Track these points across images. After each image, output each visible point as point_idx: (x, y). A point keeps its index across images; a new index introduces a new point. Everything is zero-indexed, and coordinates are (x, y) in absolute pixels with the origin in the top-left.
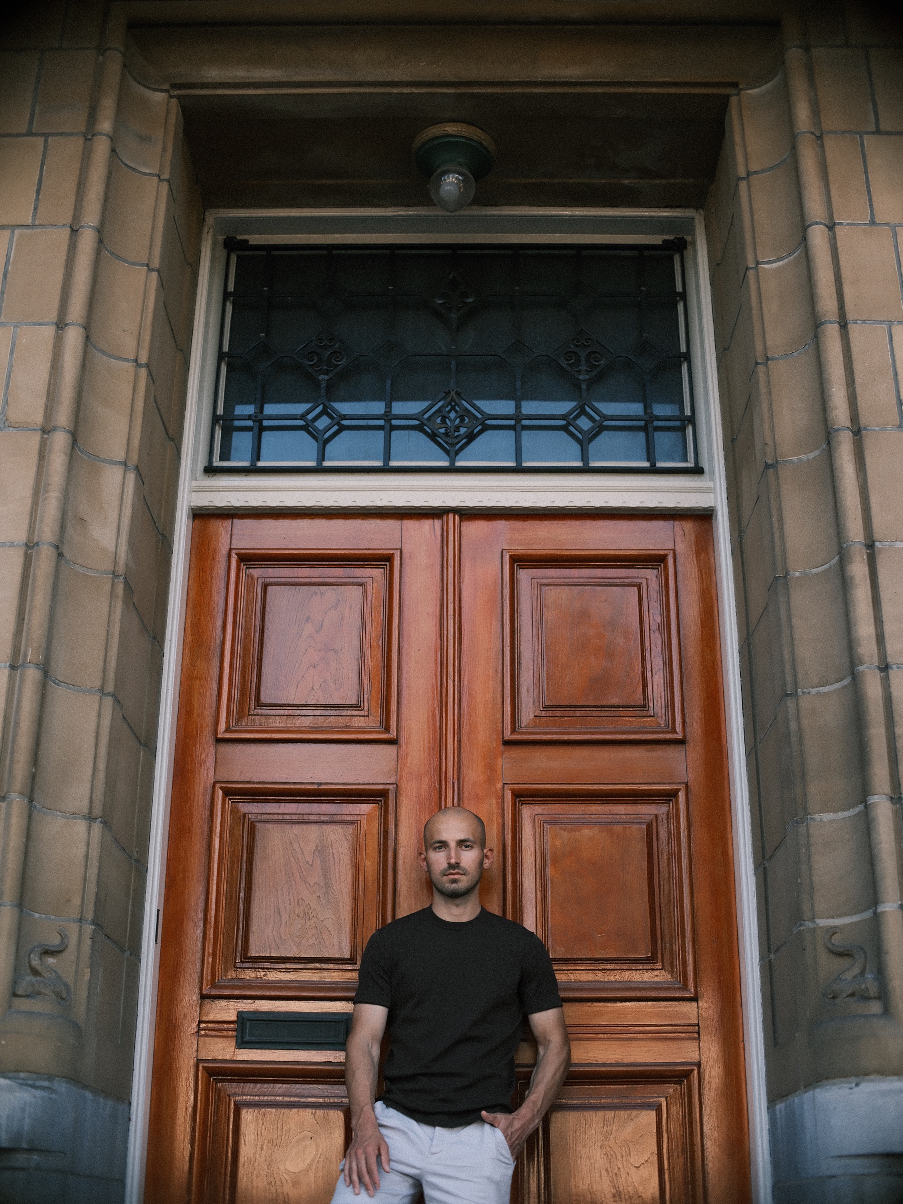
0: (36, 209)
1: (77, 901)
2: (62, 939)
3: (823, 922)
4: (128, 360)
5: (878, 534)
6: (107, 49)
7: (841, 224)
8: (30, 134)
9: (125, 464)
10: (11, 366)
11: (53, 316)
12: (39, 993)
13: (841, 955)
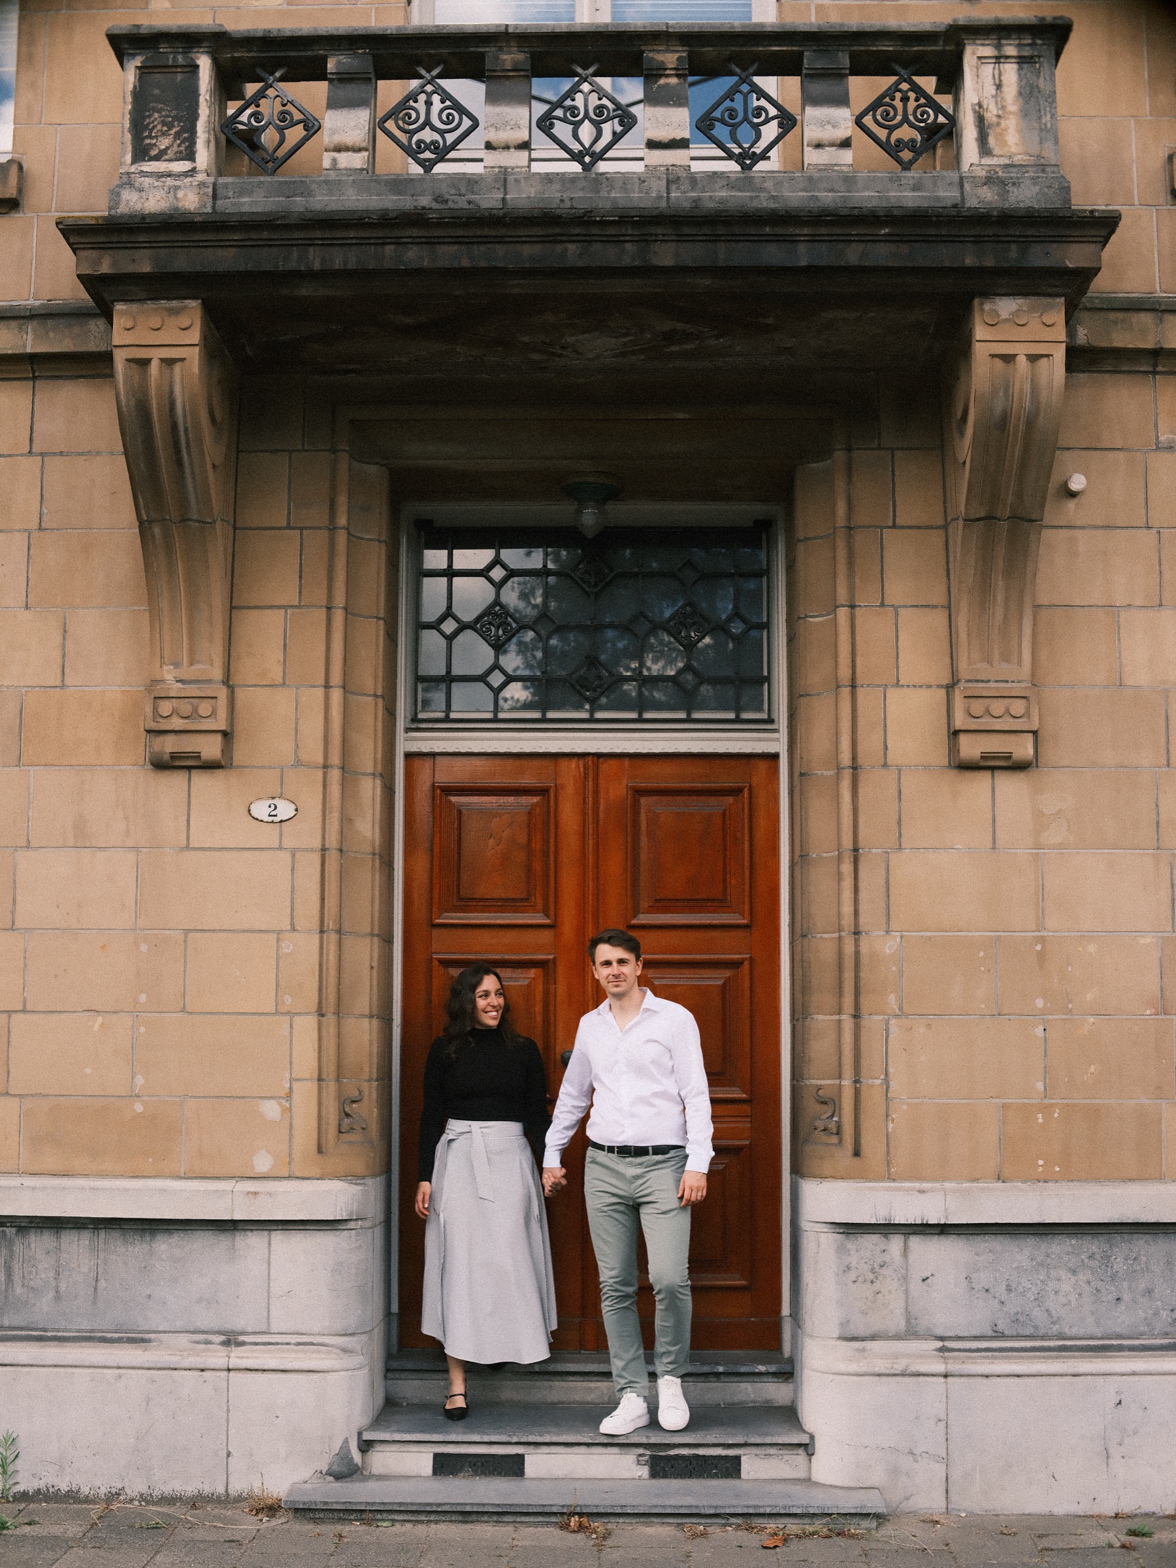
0: (300, 592)
1: (366, 1069)
2: (360, 1092)
3: (814, 1082)
4: (369, 695)
5: (861, 844)
6: (338, 451)
7: (860, 606)
8: (289, 527)
9: (374, 774)
10: (297, 719)
11: (322, 682)
12: (352, 1129)
13: (822, 1103)
